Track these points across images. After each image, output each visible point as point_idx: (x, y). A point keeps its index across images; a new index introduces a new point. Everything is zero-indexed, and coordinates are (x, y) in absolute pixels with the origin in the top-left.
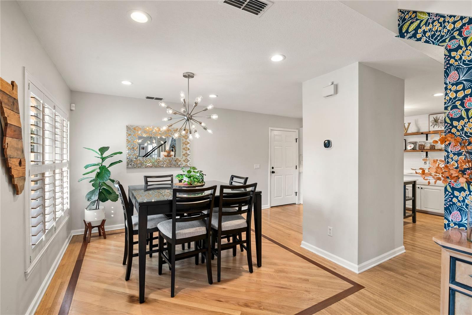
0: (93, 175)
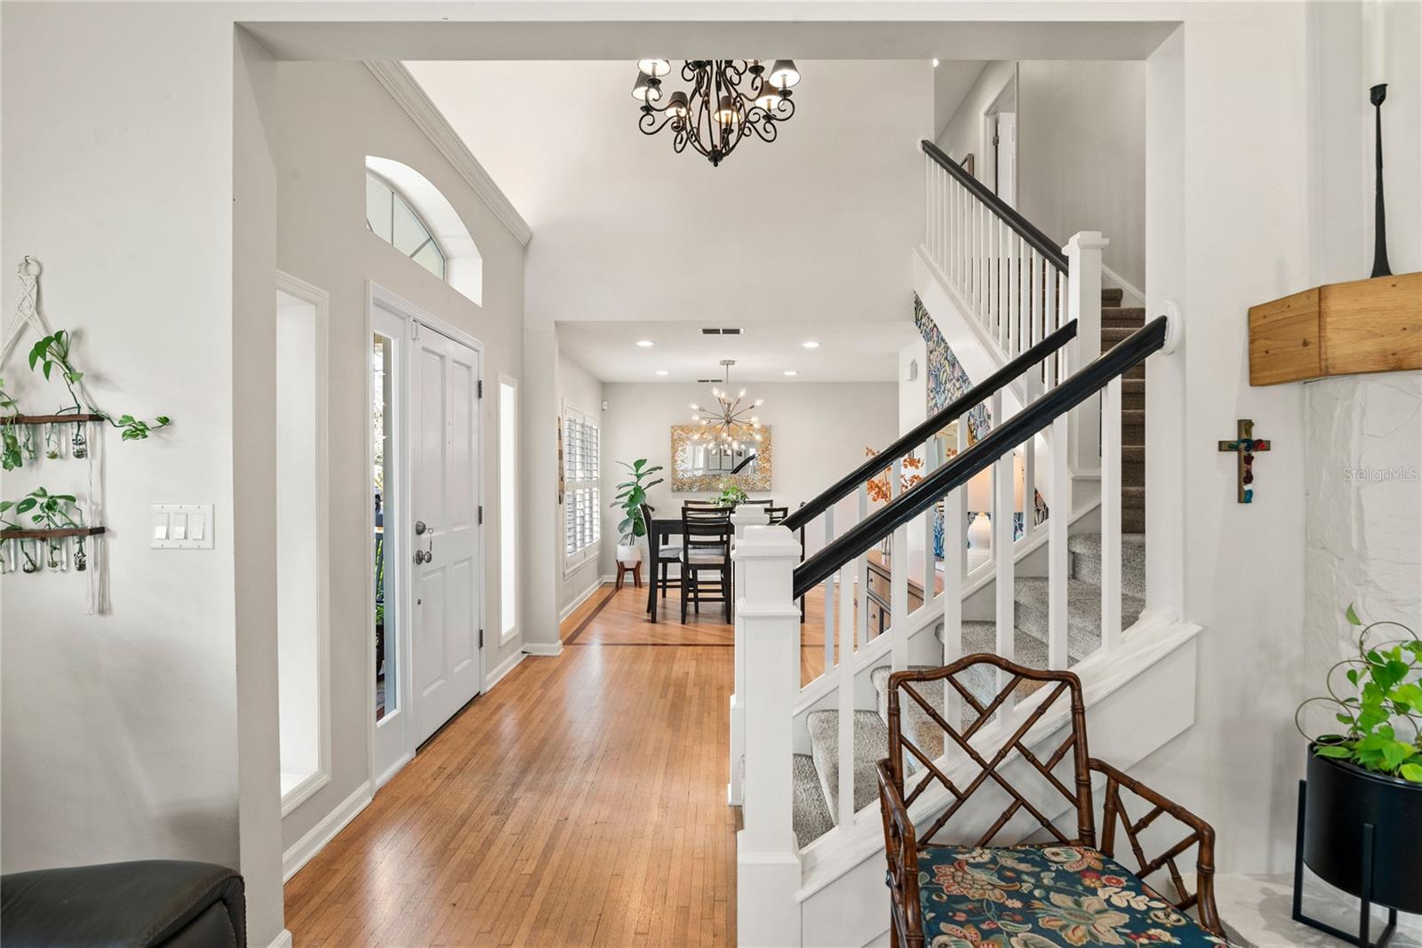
0: (625, 499)
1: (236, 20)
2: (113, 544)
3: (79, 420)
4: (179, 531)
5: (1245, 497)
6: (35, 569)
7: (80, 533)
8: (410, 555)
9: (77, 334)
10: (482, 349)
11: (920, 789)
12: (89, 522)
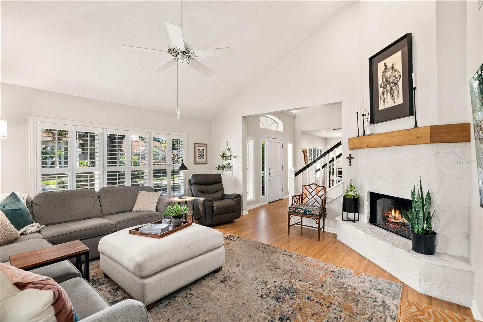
1: (243, 116)
2: (233, 168)
3: (230, 156)
4: (238, 167)
5: (350, 165)
6: (227, 170)
7: (231, 167)
8: (268, 173)
9: (230, 148)
10: (283, 139)
11: (305, 198)
12: (231, 166)
